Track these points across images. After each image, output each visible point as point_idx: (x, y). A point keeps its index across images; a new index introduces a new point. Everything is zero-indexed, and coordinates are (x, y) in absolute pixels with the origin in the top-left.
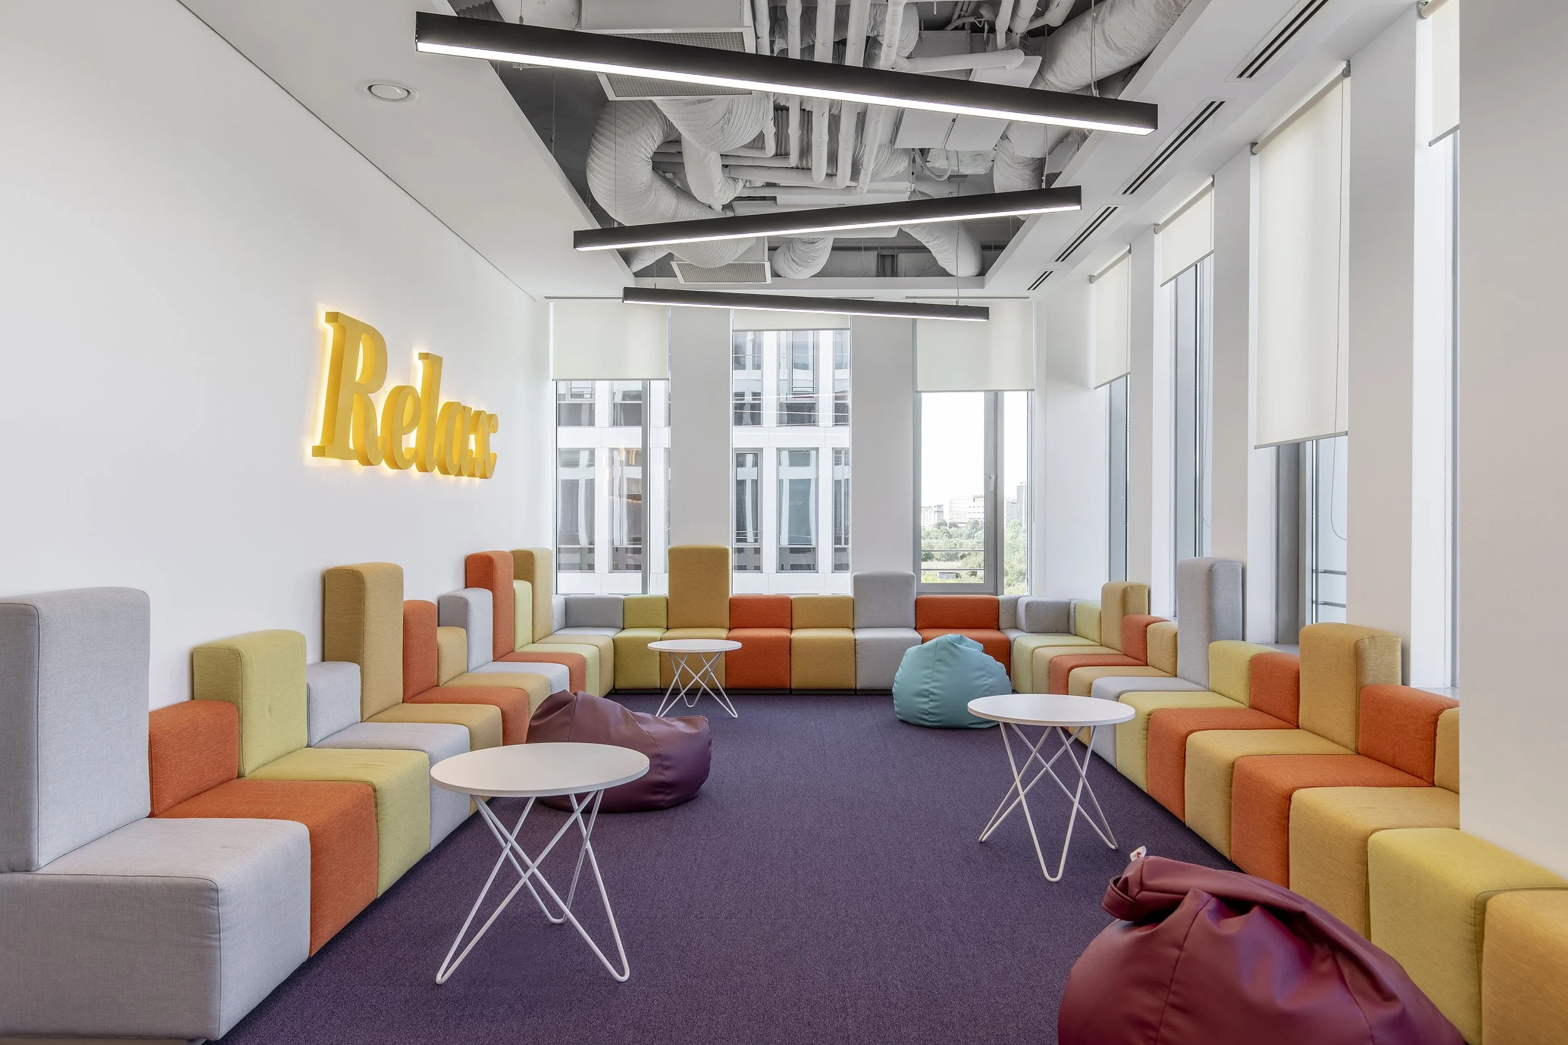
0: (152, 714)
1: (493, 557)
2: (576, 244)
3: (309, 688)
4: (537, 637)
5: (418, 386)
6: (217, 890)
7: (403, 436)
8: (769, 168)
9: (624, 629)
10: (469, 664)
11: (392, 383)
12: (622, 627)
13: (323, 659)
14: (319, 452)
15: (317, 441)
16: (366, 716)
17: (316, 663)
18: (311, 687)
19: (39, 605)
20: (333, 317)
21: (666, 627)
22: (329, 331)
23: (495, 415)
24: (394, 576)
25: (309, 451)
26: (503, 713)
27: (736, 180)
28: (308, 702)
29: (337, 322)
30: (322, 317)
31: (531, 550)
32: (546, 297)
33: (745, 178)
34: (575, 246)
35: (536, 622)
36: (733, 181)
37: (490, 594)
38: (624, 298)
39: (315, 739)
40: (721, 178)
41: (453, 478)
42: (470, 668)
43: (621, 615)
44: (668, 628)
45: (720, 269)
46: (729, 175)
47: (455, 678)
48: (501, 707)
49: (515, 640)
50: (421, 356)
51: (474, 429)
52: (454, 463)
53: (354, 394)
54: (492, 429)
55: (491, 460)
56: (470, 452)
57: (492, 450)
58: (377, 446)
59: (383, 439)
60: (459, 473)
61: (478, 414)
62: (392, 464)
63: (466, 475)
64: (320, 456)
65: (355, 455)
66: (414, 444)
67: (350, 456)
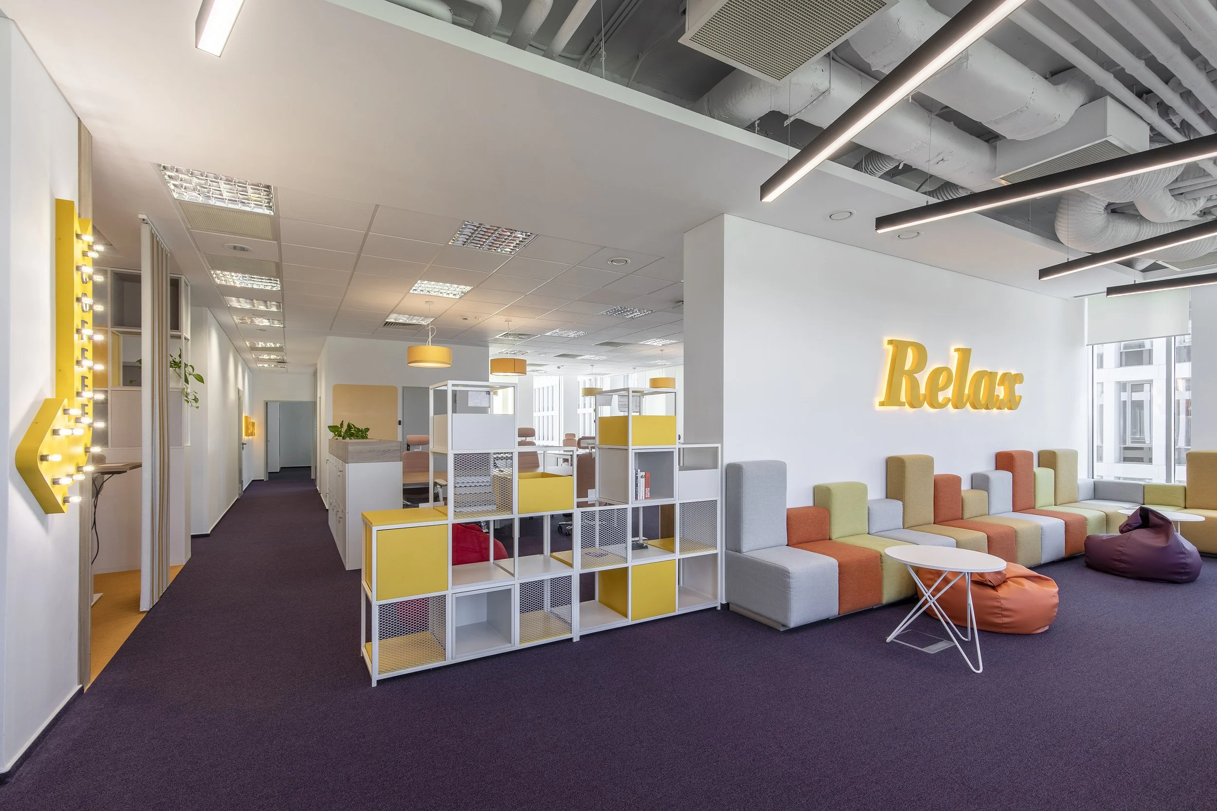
0: (788, 510)
1: (1013, 454)
2: (1041, 277)
3: (868, 508)
4: (1059, 502)
5: (954, 368)
6: (789, 573)
7: (939, 393)
10: (990, 511)
11: (931, 366)
12: (1144, 503)
13: (887, 497)
14: (882, 404)
16: (907, 526)
17: (882, 499)
18: (870, 508)
19: (743, 465)
20: (891, 342)
21: (1184, 506)
22: (890, 348)
23: (1021, 374)
24: (928, 462)
25: (877, 404)
27: (1197, 199)
28: (868, 514)
29: (892, 344)
30: (886, 343)
31: (1055, 451)
32: (1075, 297)
33: (1206, 196)
34: (1039, 279)
35: (1058, 493)
36: (1192, 202)
37: (1010, 474)
38: (1108, 294)
39: (872, 531)
40: (1176, 204)
41: (984, 411)
42: (990, 513)
43: (1142, 495)
44: (1185, 508)
45: (1201, 258)
46: (1184, 200)
47: (977, 517)
48: (988, 534)
49: (1035, 501)
50: (957, 350)
51: (1001, 383)
52: (983, 402)
53: (904, 375)
54: (1018, 382)
55: (1017, 399)
56: (998, 396)
57: (1017, 393)
58: (921, 398)
59: (925, 395)
60: (987, 408)
61: (1005, 375)
62: (932, 406)
63: (995, 409)
64: (884, 406)
65: (906, 403)
66: (950, 396)
67: (903, 404)
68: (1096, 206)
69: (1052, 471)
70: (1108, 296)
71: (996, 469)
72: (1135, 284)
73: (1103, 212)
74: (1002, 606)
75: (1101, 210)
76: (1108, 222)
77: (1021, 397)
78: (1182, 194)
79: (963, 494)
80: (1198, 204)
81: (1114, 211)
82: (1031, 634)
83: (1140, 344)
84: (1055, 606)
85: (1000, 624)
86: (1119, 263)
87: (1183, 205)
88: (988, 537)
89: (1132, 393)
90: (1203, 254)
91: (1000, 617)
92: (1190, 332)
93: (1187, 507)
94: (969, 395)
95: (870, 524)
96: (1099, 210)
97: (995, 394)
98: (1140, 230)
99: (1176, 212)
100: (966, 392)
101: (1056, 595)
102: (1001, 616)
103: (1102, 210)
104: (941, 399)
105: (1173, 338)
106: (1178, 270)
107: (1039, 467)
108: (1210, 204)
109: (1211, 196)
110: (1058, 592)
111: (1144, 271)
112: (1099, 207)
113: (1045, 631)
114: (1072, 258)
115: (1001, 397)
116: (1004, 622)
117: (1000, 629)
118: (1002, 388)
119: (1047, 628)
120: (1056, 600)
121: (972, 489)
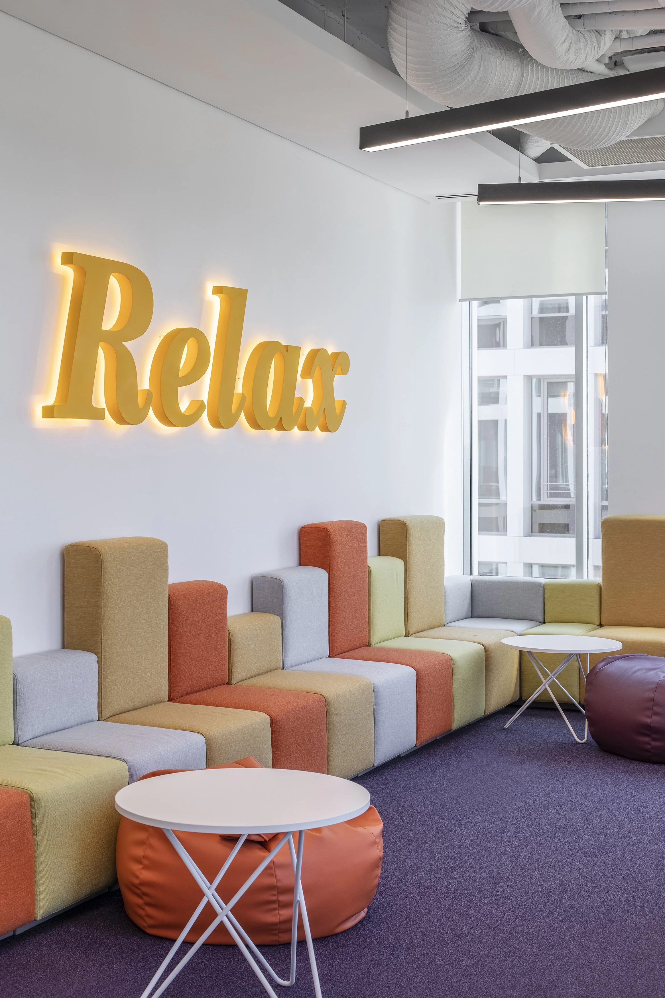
1: (330, 529)
2: (363, 144)
3: (15, 679)
4: (413, 628)
7: (180, 388)
8: (635, 12)
9: (544, 623)
10: (285, 660)
12: (542, 620)
13: (64, 647)
14: (49, 412)
15: (51, 399)
16: (106, 714)
17: (52, 652)
18: (19, 677)
20: (68, 259)
21: (598, 623)
23: (345, 353)
24: (155, 555)
25: (38, 412)
26: (273, 723)
27: (601, 32)
28: (15, 694)
29: (73, 264)
30: (58, 259)
31: (405, 521)
32: (440, 197)
33: (614, 29)
34: (361, 147)
35: (412, 610)
36: (593, 36)
37: (323, 574)
38: (480, 200)
39: (25, 736)
40: (571, 34)
41: (274, 433)
42: (287, 664)
43: (540, 605)
44: (601, 625)
45: (610, 149)
46: (582, 29)
47: (259, 675)
48: (273, 715)
49: (370, 630)
50: (218, 290)
51: (307, 373)
52: (271, 414)
53: (101, 343)
54: (339, 370)
55: (338, 408)
56: (302, 401)
57: (338, 396)
58: (141, 400)
59: (149, 393)
60: (281, 427)
61: (315, 354)
62: (166, 419)
63: (296, 429)
64: (54, 417)
65: (107, 412)
66: (205, 397)
67: (98, 414)
68: (452, 10)
69: (399, 563)
70: (481, 203)
71: (300, 564)
72: (520, 184)
73: (463, 25)
74: (279, 884)
75: (460, 21)
76: (473, 47)
77: (344, 403)
78: (579, 17)
79: (231, 625)
80: (602, 42)
81: (484, 29)
82: (332, 936)
83: (559, 304)
84: (375, 865)
85: (275, 924)
86: (497, 134)
87: (582, 40)
88: (272, 722)
89: (549, 399)
90: (614, 142)
91: (275, 909)
92: (606, 289)
93: (602, 624)
94: (243, 397)
95: (19, 717)
96: (457, 20)
97: (297, 396)
98: (522, 75)
99: (572, 50)
100: (239, 388)
101: (377, 840)
102: (276, 906)
103: (462, 20)
104: (184, 405)
105: (585, 297)
106: (585, 167)
107: (379, 554)
108: (621, 47)
109: (621, 31)
110: (383, 832)
111: (540, 160)
112: (457, 12)
113: (360, 922)
114: (416, 112)
115: (308, 403)
116: (282, 918)
117: (276, 935)
118: (310, 382)
119: (363, 914)
120: (378, 852)
121: (252, 611)
